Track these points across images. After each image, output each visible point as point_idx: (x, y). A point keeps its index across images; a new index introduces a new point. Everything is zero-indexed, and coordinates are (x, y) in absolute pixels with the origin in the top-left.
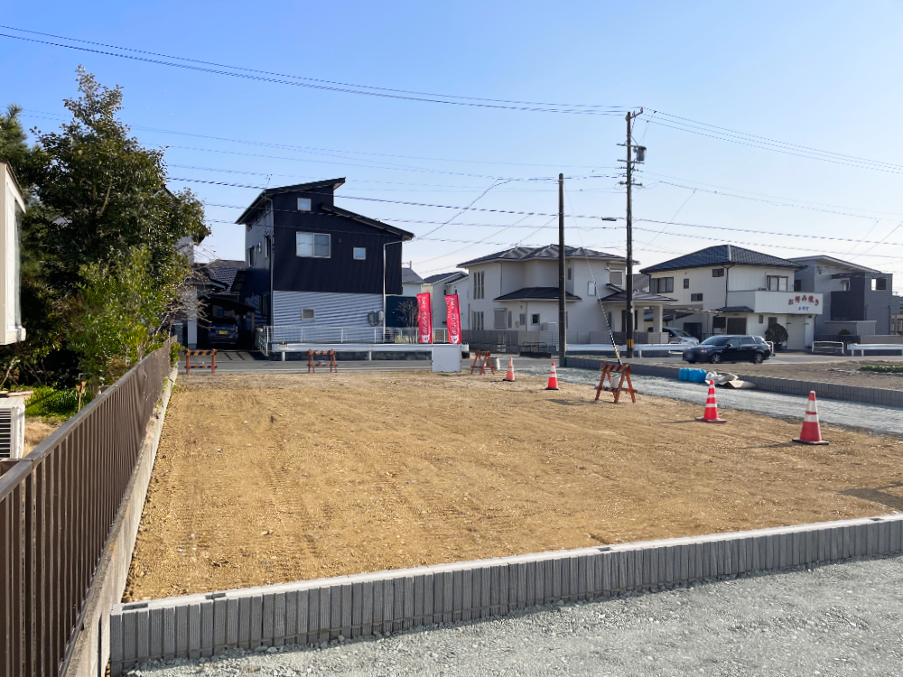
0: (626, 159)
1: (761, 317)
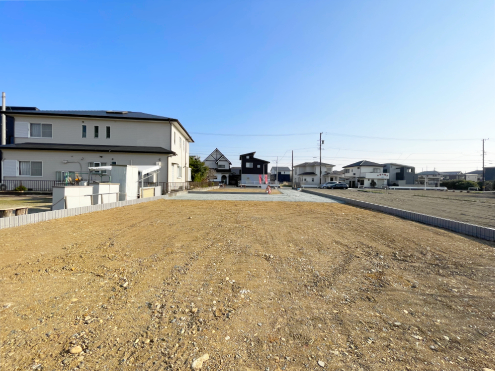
1: (369, 180)
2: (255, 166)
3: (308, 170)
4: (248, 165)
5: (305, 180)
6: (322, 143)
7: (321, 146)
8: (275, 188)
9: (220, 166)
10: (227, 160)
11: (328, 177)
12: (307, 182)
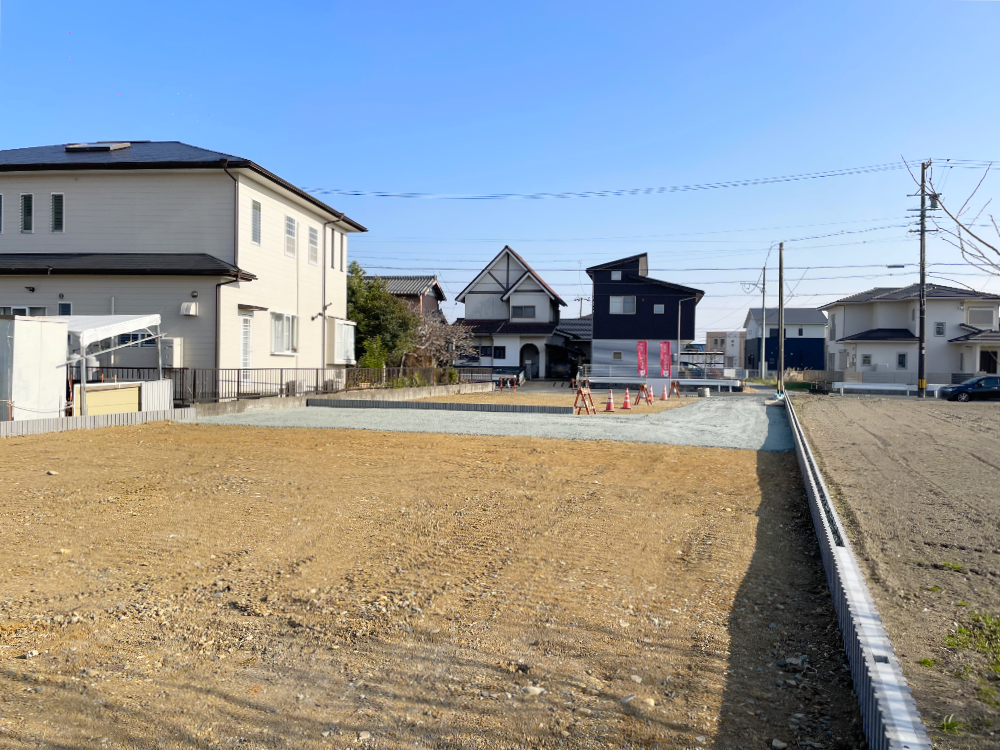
0: (920, 207)
2: (644, 307)
3: (883, 319)
4: (617, 305)
5: (867, 360)
6: (928, 203)
7: (923, 217)
8: (702, 395)
9: (519, 311)
10: (542, 289)
11: (970, 347)
12: (874, 368)
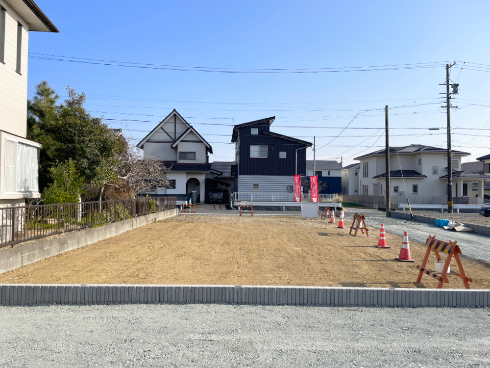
0: (446, 92)
2: (273, 153)
4: (255, 152)
9: (184, 155)
